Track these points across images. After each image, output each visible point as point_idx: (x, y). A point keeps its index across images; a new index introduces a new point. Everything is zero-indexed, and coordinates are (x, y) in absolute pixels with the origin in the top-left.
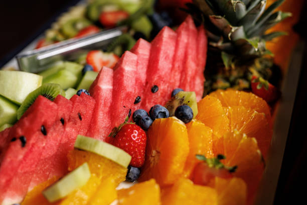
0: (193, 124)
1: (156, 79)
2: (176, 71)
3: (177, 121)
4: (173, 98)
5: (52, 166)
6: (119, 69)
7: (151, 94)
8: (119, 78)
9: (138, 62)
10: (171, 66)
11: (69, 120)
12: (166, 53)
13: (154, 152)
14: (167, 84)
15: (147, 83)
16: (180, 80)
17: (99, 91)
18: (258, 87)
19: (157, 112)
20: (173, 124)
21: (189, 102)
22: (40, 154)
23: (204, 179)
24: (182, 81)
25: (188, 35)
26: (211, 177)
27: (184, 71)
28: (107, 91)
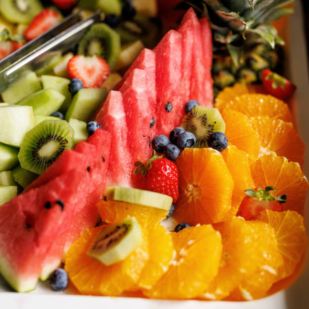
0: (229, 151)
1: (169, 96)
2: (185, 80)
3: (215, 152)
4: (189, 113)
5: (83, 219)
6: (128, 91)
7: (166, 114)
8: (131, 103)
9: (147, 79)
10: (180, 75)
11: (95, 166)
12: (175, 62)
13: (191, 187)
14: (179, 97)
15: (158, 100)
16: (190, 88)
17: (112, 122)
18: (274, 86)
19: (185, 141)
20: (212, 157)
21: (215, 123)
22: (73, 211)
23: (253, 212)
24: (193, 90)
25: (193, 34)
26: (260, 209)
27: (193, 77)
28: (121, 120)
